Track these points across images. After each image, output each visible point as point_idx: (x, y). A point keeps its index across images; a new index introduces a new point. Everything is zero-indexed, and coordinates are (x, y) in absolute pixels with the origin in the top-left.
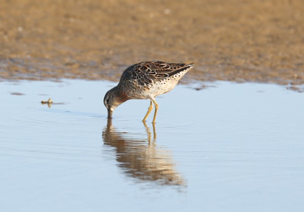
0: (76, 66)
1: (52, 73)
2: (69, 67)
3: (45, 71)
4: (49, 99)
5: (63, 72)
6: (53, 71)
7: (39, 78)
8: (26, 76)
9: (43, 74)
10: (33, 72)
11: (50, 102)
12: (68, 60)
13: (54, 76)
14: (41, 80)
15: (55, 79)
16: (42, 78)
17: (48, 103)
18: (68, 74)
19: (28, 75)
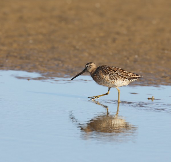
0: (168, 78)
1: (154, 82)
2: (164, 79)
3: (150, 80)
4: (153, 97)
5: (161, 81)
6: (155, 81)
7: (147, 85)
8: (139, 83)
9: (149, 82)
10: (143, 81)
11: (153, 98)
12: (163, 75)
13: (155, 84)
14: (148, 86)
15: (156, 85)
16: (149, 85)
17: (152, 99)
18: (163, 83)
19: (141, 83)
